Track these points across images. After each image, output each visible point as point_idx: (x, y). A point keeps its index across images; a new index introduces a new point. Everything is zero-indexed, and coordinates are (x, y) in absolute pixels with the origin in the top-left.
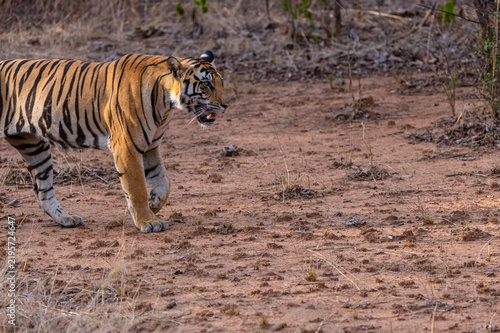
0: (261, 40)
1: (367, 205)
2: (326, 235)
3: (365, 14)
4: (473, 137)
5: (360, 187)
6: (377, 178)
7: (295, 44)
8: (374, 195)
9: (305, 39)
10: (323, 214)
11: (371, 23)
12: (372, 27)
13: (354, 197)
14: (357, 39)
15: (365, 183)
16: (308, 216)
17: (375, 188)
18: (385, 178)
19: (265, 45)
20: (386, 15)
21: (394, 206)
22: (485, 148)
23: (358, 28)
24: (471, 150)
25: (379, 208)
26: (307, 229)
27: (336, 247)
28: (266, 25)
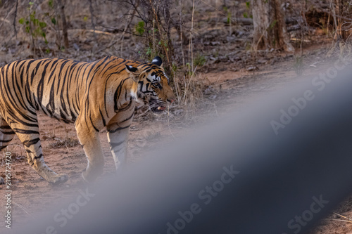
0: (12, 53)
1: (58, 165)
2: (25, 187)
3: (87, 32)
4: (140, 115)
5: (57, 153)
6: (69, 146)
7: (35, 55)
8: (65, 158)
9: (41, 51)
10: (27, 173)
11: (89, 38)
12: (90, 41)
13: (51, 159)
14: (78, 50)
15: (61, 150)
16: (17, 174)
17: (67, 153)
18: (75, 145)
19: (14, 56)
20: (102, 32)
21: (76, 165)
22: (147, 122)
23: (80, 42)
24: (138, 124)
25: (66, 166)
26: (15, 183)
27: (30, 195)
28: (18, 43)
